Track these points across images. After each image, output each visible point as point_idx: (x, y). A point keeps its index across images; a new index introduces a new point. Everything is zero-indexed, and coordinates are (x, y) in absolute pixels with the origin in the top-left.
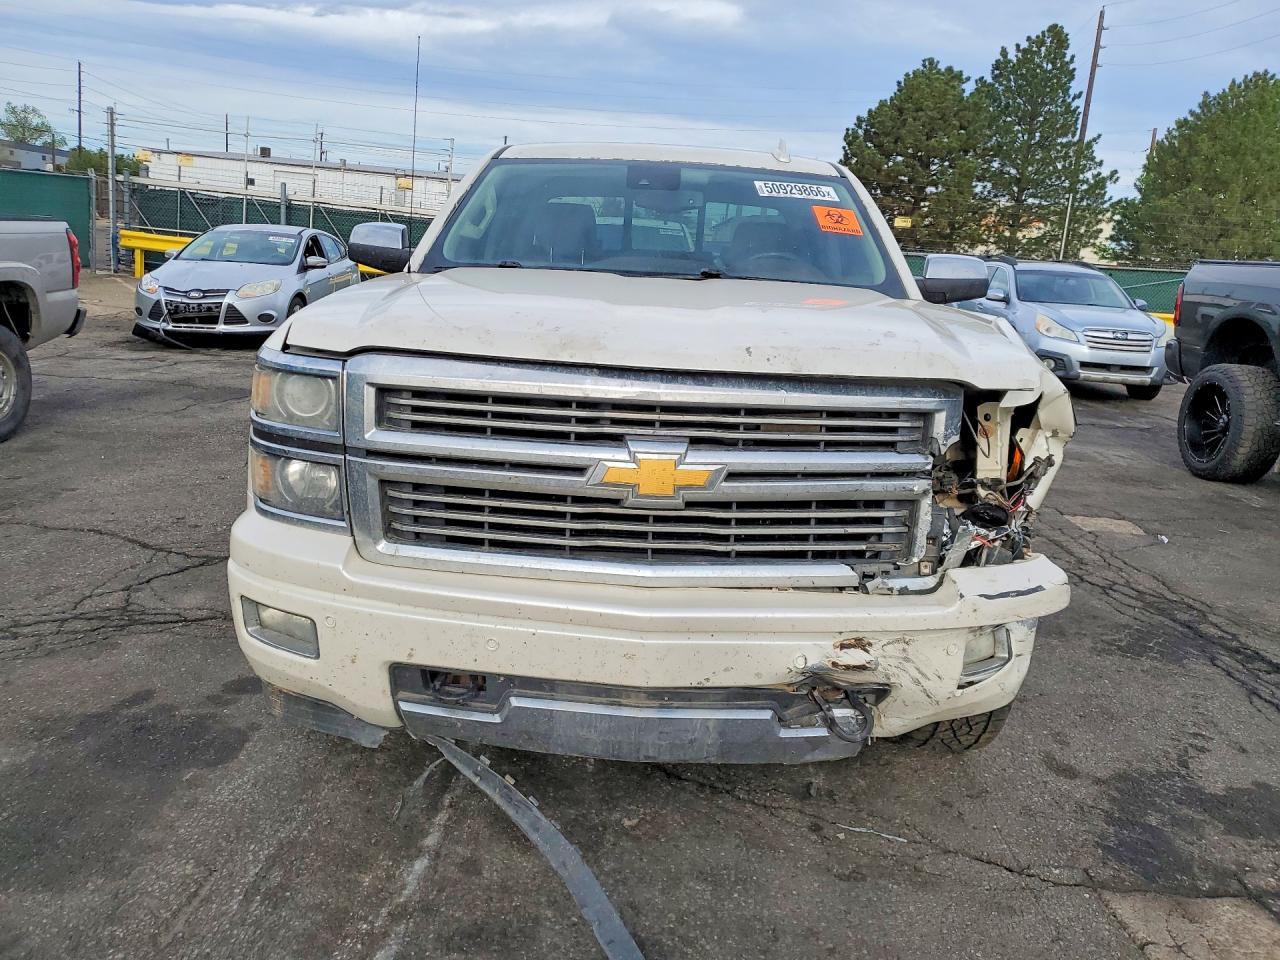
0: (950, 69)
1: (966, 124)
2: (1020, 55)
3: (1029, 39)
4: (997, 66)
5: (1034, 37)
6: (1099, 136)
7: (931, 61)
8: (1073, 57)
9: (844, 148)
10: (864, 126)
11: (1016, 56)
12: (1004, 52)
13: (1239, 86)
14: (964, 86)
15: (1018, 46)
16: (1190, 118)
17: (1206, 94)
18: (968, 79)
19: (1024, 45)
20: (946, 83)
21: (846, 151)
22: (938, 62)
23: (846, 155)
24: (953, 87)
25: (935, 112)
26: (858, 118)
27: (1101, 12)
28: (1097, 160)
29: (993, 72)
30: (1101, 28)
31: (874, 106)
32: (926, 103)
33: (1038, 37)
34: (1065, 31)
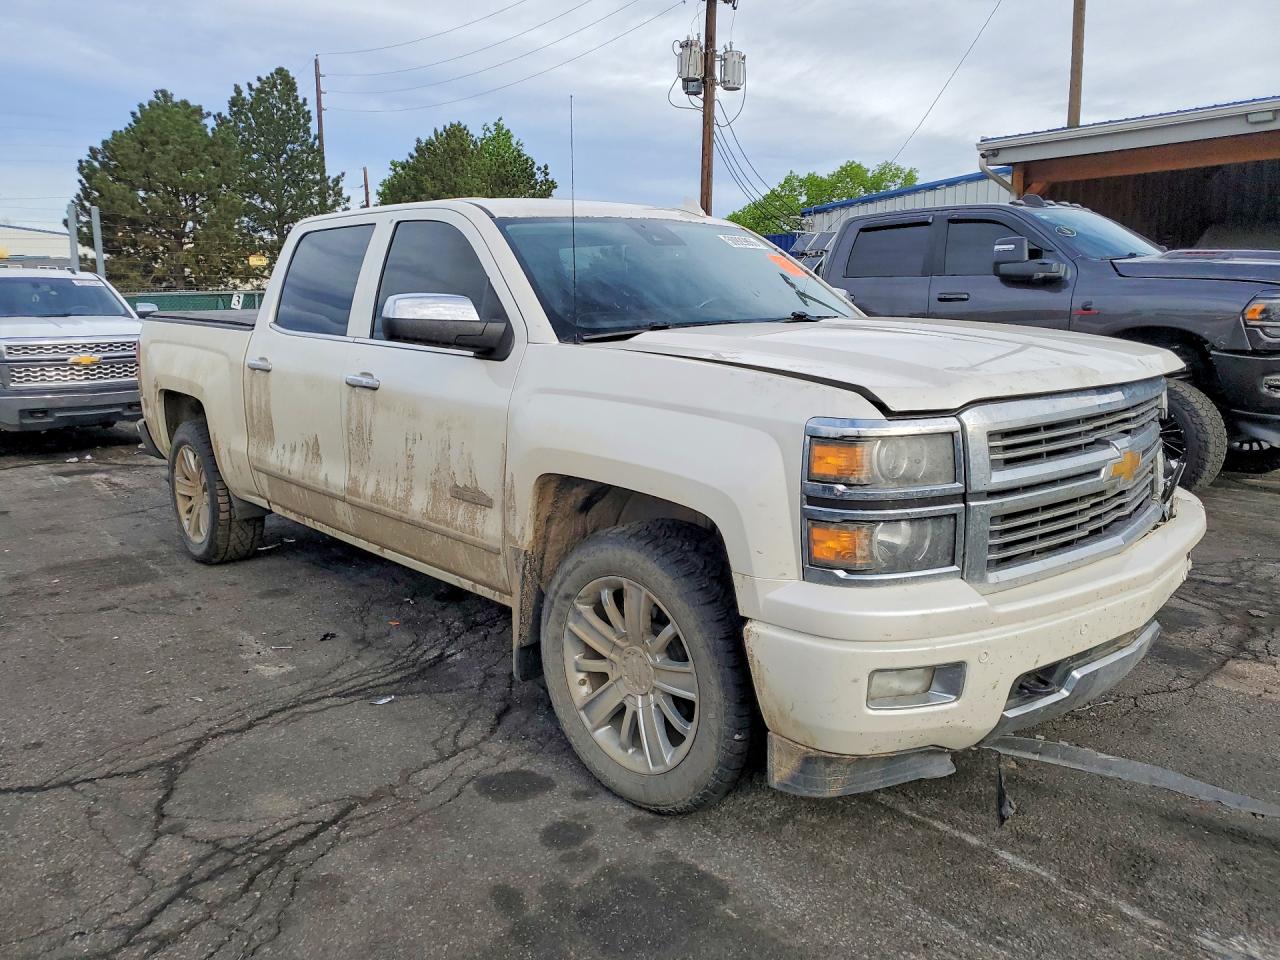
0: (185, 103)
1: (218, 160)
2: (253, 93)
3: (259, 79)
4: (233, 103)
5: (264, 78)
6: (343, 174)
7: (164, 93)
8: (305, 100)
9: (80, 181)
10: (99, 157)
11: (250, 95)
12: (238, 90)
13: (442, 135)
14: (205, 121)
15: (250, 85)
16: (411, 161)
17: (419, 141)
18: (209, 114)
19: (256, 85)
20: (188, 118)
21: (83, 185)
22: (172, 95)
23: (84, 189)
24: (196, 122)
25: (183, 146)
26: (92, 149)
27: (316, 60)
28: (345, 195)
29: (231, 109)
30: (318, 76)
31: (108, 136)
32: (172, 137)
33: (268, 78)
34: (291, 74)
